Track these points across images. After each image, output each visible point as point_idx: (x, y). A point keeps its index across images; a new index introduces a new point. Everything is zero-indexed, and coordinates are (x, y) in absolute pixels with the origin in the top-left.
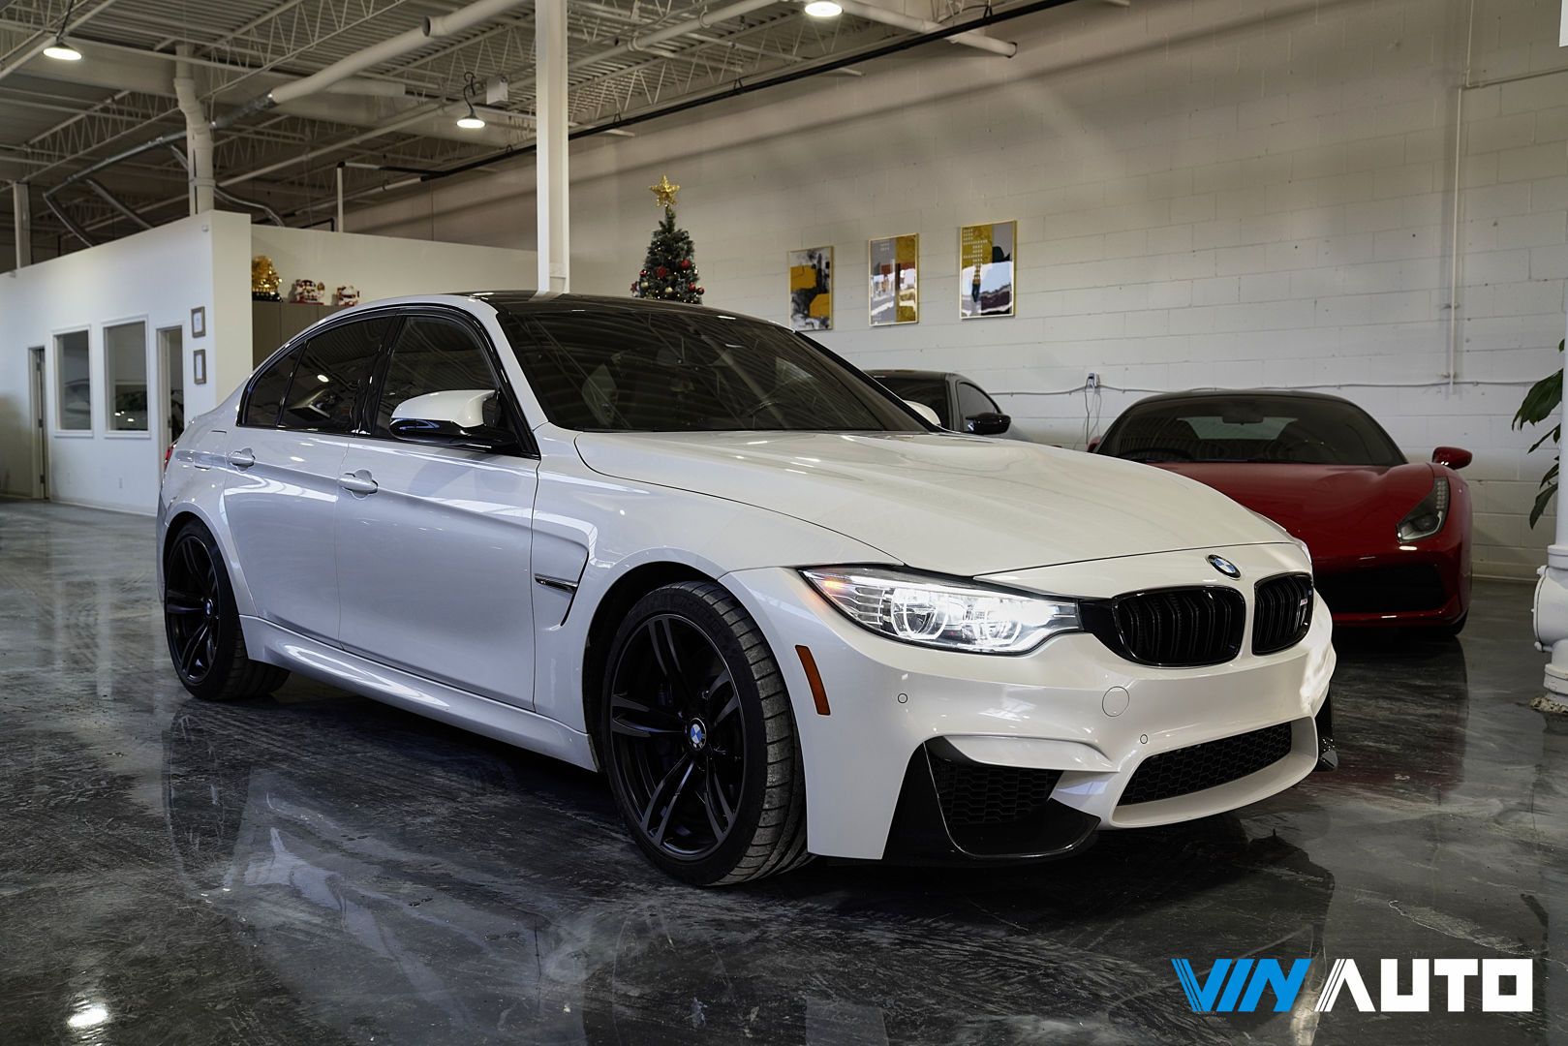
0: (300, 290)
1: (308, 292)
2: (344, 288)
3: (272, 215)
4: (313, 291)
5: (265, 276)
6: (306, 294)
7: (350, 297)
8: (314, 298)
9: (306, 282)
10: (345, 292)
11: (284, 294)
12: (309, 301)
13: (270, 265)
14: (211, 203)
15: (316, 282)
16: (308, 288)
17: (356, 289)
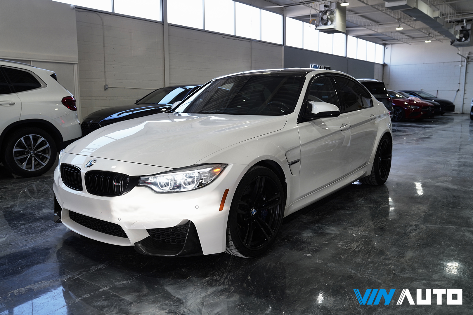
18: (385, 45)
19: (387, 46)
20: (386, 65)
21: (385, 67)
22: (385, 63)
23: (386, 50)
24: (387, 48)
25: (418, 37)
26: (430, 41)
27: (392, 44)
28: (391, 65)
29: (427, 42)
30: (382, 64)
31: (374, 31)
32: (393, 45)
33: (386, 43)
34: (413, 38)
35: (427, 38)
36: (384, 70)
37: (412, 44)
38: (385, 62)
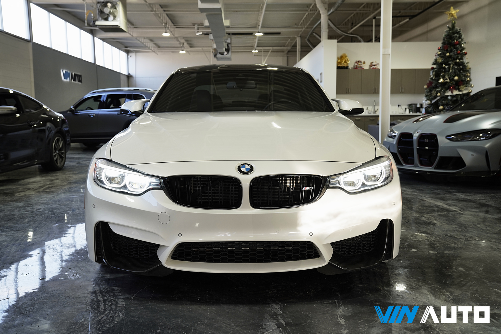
0: (356, 64)
1: (359, 65)
2: (373, 62)
3: (360, 38)
4: (361, 64)
5: (344, 60)
6: (358, 65)
7: (374, 65)
8: (361, 67)
9: (358, 61)
10: (373, 64)
11: (351, 66)
12: (359, 68)
13: (346, 56)
14: (327, 37)
15: (363, 61)
16: (359, 63)
17: (377, 62)
18: (128, 52)
19: (130, 54)
20: (131, 76)
21: (130, 79)
22: (130, 74)
23: (130, 59)
24: (130, 57)
25: (165, 46)
26: (184, 52)
27: (136, 52)
28: (137, 77)
29: (181, 52)
30: (127, 75)
31: (130, 34)
32: (138, 54)
33: (129, 50)
34: (159, 47)
35: (181, 48)
36: (129, 82)
37: (159, 53)
38: (129, 72)
